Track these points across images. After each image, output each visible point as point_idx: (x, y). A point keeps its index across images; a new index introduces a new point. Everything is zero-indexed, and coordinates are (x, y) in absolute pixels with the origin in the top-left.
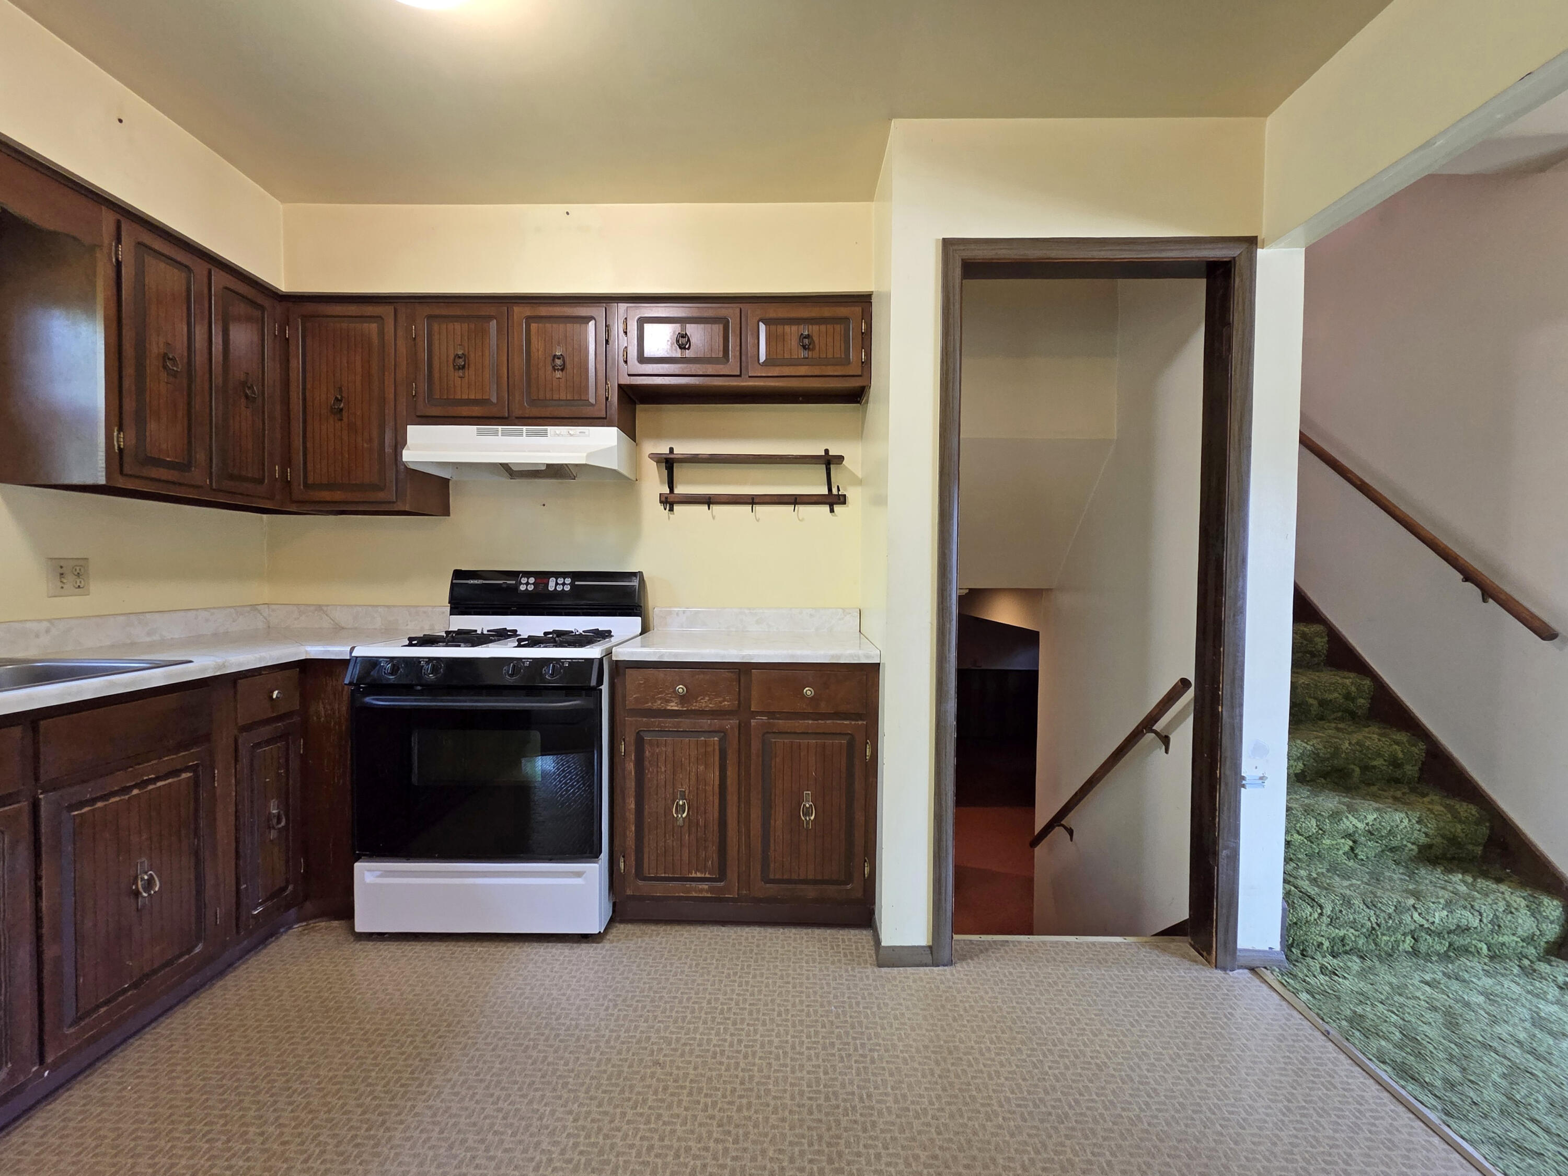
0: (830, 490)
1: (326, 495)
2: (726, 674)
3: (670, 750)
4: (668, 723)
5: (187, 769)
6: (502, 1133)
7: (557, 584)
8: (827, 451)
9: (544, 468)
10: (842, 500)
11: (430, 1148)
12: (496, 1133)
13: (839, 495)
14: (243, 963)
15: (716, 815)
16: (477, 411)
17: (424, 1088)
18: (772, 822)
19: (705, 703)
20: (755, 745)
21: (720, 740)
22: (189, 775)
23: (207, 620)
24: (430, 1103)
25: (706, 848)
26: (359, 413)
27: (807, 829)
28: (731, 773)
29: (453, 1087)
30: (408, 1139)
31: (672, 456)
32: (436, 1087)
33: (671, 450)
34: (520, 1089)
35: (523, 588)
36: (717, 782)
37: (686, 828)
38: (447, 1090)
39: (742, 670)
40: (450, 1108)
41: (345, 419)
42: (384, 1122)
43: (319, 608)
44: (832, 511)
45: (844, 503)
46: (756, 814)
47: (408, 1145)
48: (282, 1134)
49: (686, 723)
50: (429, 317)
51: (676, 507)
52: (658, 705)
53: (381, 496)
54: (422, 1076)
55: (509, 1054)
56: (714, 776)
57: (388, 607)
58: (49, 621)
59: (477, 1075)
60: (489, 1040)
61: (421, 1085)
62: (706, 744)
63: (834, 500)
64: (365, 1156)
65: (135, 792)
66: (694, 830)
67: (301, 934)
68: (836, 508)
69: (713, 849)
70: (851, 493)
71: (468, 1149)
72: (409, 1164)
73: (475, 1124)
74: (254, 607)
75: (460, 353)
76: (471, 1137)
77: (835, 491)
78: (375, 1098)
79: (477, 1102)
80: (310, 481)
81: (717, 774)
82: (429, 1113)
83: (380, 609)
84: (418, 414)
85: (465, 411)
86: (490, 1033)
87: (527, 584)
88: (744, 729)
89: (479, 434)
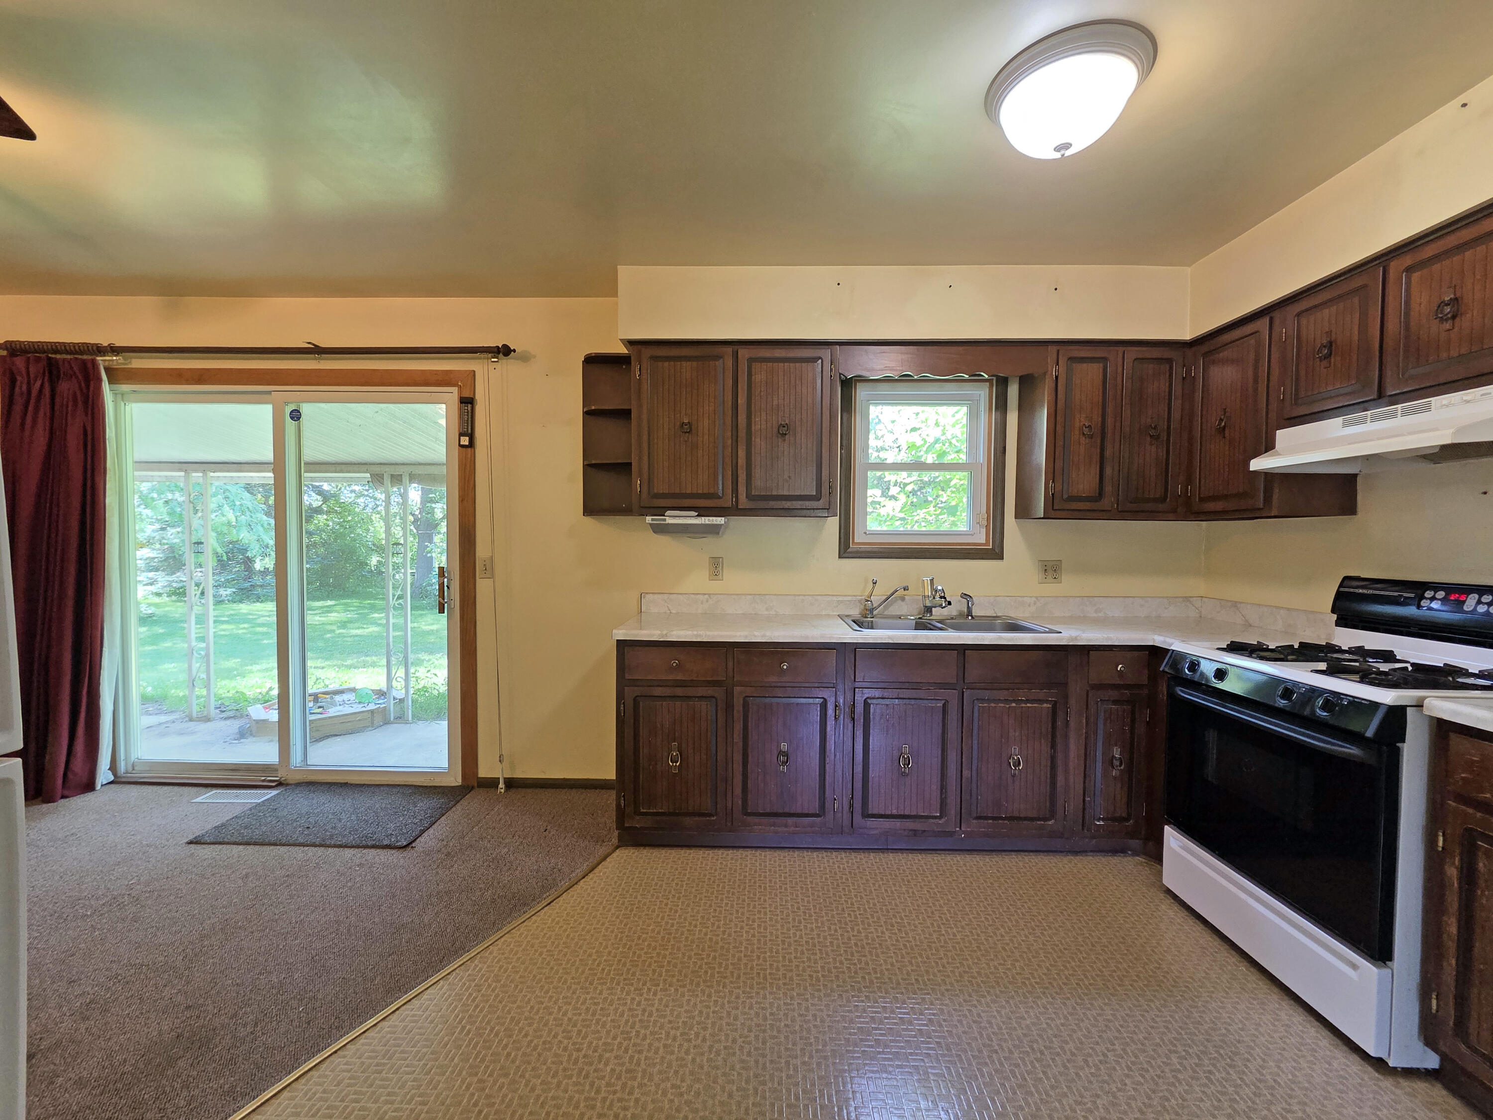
1: (1211, 506)
5: (1047, 701)
6: (1088, 1066)
7: (1479, 602)
9: (1437, 450)
11: (1047, 1023)
12: (1086, 1061)
14: (1093, 856)
16: (1343, 400)
17: (1085, 998)
22: (1049, 706)
23: (1142, 606)
24: (1078, 1007)
26: (1237, 428)
29: (1099, 1015)
30: (1045, 1008)
32: (1092, 1004)
34: (1133, 1063)
35: (1425, 603)
38: (1094, 1012)
40: (1083, 1021)
41: (1227, 436)
42: (1047, 988)
43: (1235, 605)
47: (1042, 1010)
48: (1008, 944)
50: (1298, 315)
53: (1251, 503)
54: (1093, 991)
55: (1158, 1040)
57: (1288, 609)
58: (1036, 597)
59: (1121, 1026)
60: (1158, 1019)
61: (1086, 995)
64: (1020, 991)
65: (1014, 705)
67: (1141, 864)
71: (1062, 1048)
72: (1030, 1017)
73: (1081, 1043)
74: (1187, 599)
75: (1326, 341)
76: (1071, 1045)
78: (1058, 974)
79: (1100, 1037)
80: (1202, 495)
82: (1070, 1010)
83: (1282, 611)
84: (1286, 417)
85: (1330, 403)
86: (1165, 1017)
87: (1434, 598)
89: (1345, 425)
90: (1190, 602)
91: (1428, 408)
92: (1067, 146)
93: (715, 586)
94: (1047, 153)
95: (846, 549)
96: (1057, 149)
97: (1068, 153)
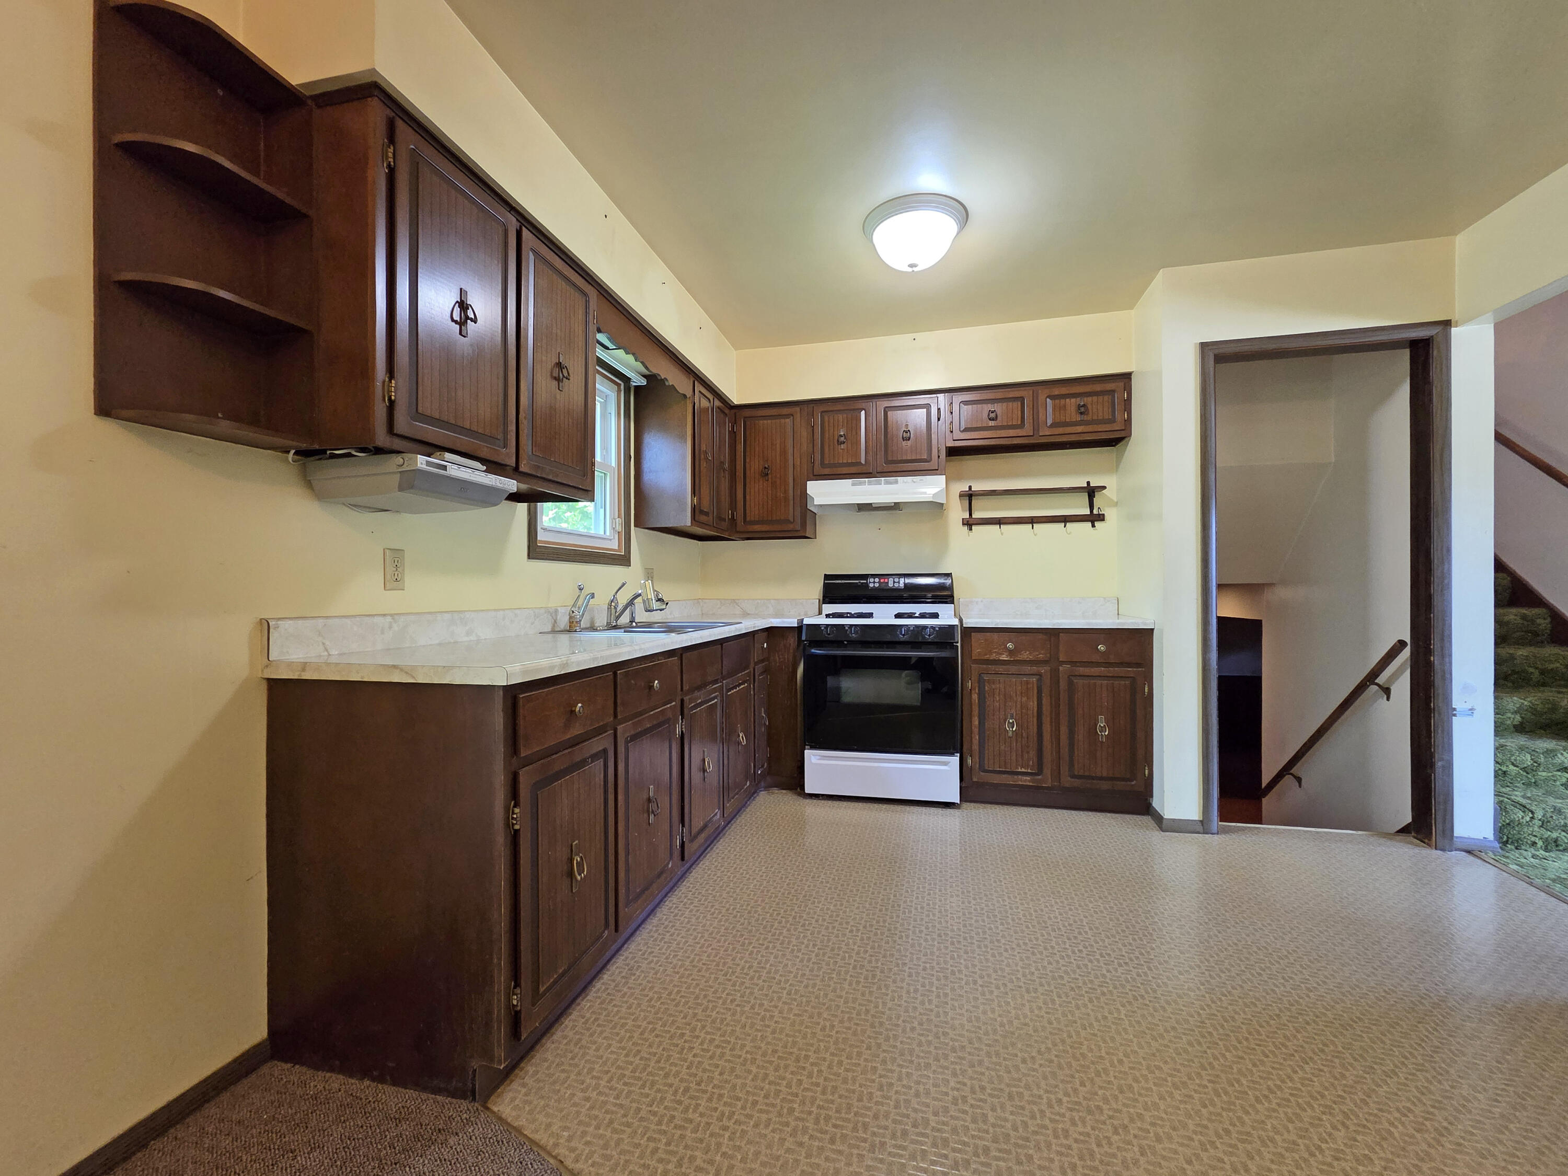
0: (1092, 511)
1: (757, 528)
2: (1040, 636)
3: (1002, 686)
4: (1001, 669)
7: (894, 582)
8: (1088, 483)
9: (893, 505)
10: (1101, 518)
13: (1099, 514)
15: (1035, 730)
16: (853, 470)
18: (1076, 736)
19: (1025, 655)
20: (1063, 685)
21: (1038, 680)
25: (1028, 752)
26: (778, 476)
27: (1102, 742)
28: (1046, 701)
31: (971, 492)
33: (970, 487)
35: (871, 585)
36: (1036, 709)
37: (1014, 737)
39: (1053, 634)
41: (770, 480)
43: (733, 601)
44: (1093, 526)
45: (1103, 520)
46: (1064, 730)
49: (1013, 669)
50: (822, 412)
51: (973, 527)
52: (994, 656)
53: (791, 527)
56: (1033, 704)
62: (1027, 683)
63: (1094, 518)
66: (1019, 740)
68: (1096, 524)
69: (1033, 754)
70: (1108, 512)
75: (842, 433)
77: (1095, 512)
80: (748, 519)
81: (1036, 703)
84: (815, 474)
85: (845, 470)
87: (874, 582)
88: (1055, 673)
89: (853, 485)
90: (737, 604)
91: (896, 482)
92: (915, 266)
93: (392, 601)
94: (901, 265)
95: (536, 551)
96: (911, 266)
97: (915, 269)
